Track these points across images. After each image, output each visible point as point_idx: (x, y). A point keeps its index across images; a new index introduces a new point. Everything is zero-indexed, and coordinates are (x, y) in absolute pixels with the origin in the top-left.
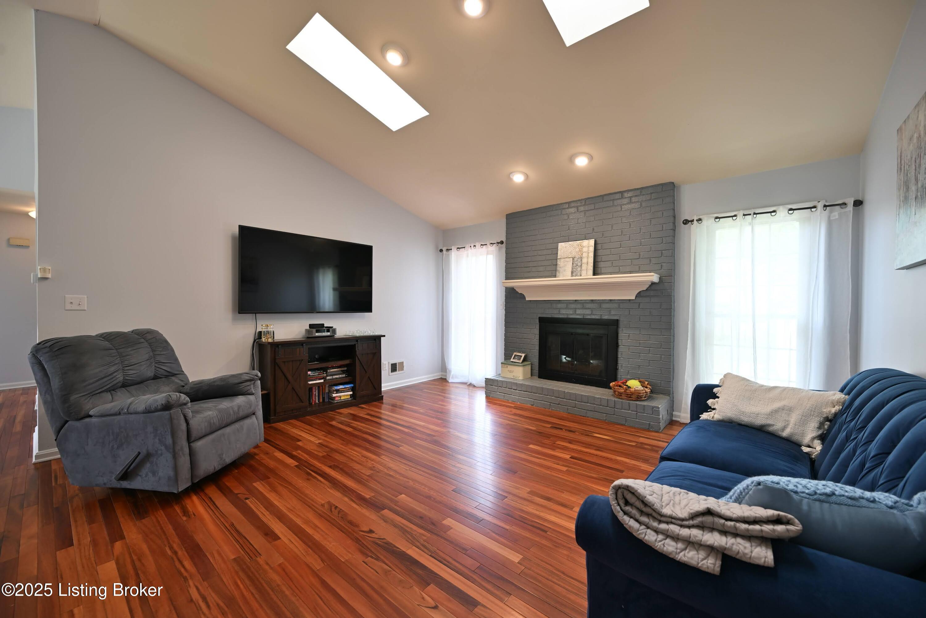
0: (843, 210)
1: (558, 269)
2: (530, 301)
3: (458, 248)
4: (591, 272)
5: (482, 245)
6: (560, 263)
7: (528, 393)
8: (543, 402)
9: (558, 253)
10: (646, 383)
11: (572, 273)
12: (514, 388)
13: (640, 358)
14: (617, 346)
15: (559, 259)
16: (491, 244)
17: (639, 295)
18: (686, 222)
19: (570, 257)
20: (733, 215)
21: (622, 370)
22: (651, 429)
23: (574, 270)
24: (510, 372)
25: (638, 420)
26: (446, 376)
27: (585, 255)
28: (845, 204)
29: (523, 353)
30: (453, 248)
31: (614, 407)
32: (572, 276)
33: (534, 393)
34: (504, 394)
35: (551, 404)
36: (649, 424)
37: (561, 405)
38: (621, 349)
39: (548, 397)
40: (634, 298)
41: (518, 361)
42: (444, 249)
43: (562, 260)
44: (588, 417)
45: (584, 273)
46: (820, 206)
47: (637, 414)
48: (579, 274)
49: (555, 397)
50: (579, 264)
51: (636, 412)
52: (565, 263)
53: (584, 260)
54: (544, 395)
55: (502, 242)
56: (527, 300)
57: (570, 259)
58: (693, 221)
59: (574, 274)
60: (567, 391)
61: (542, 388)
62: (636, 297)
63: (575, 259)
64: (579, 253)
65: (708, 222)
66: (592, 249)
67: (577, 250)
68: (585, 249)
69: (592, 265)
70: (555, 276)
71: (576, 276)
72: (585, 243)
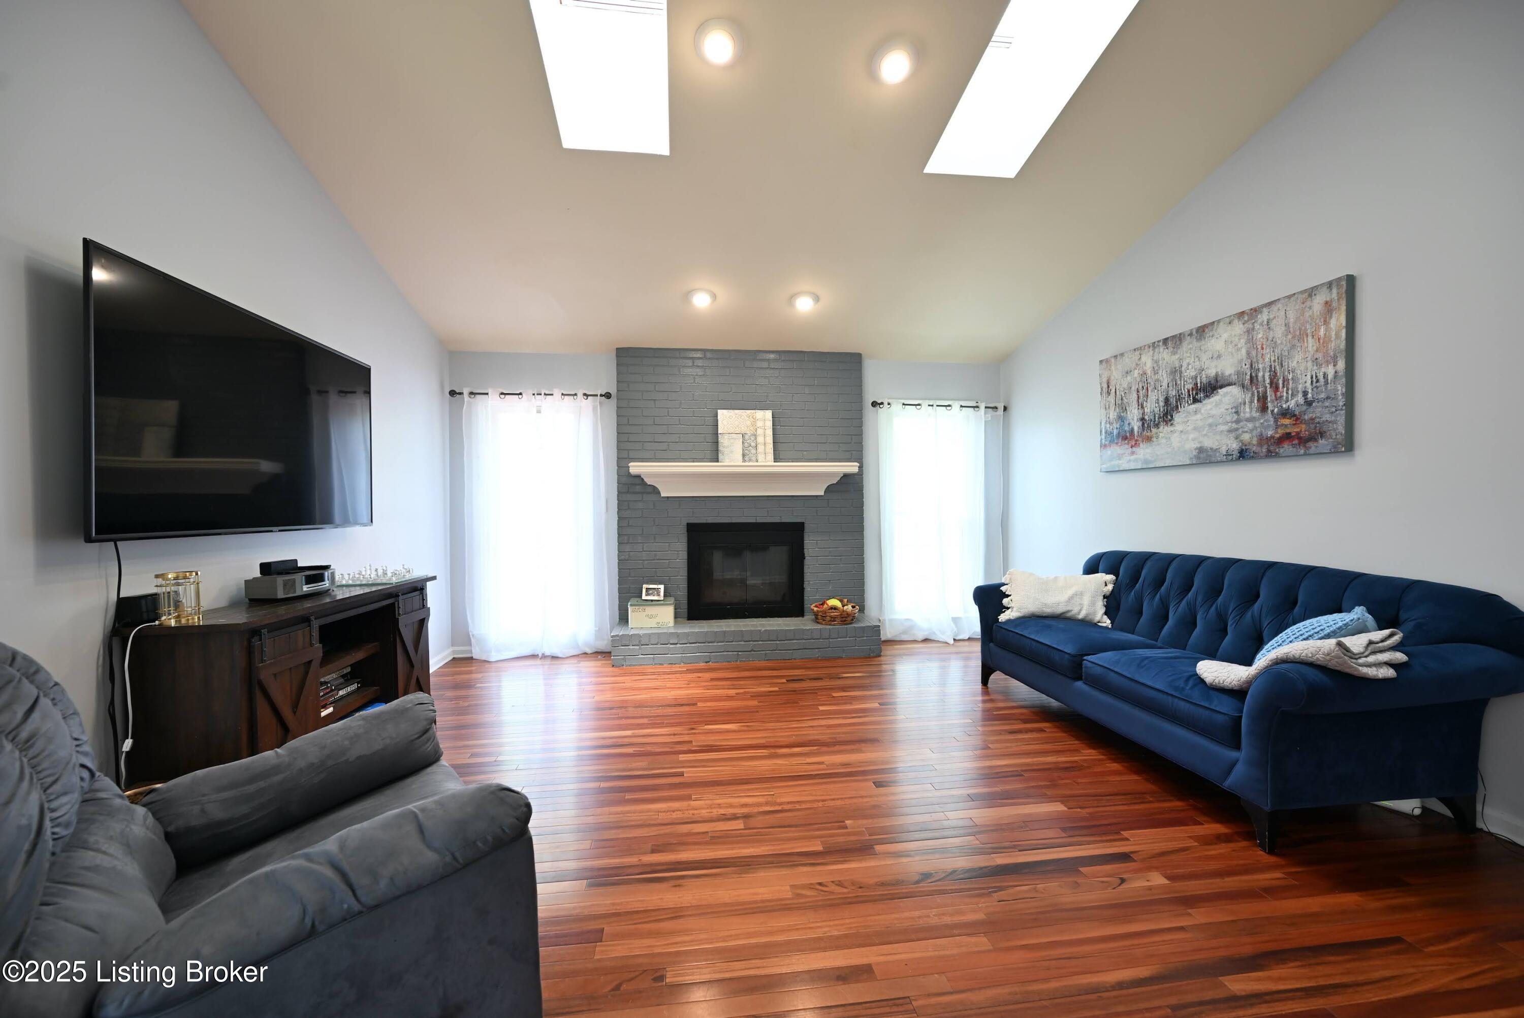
0: (995, 413)
1: (721, 448)
2: (668, 497)
3: (502, 394)
4: (771, 456)
5: (562, 394)
6: (723, 441)
7: (699, 644)
8: (725, 653)
9: (719, 424)
10: (846, 600)
11: (744, 455)
12: (671, 642)
13: (831, 571)
14: (803, 557)
15: (721, 434)
16: (585, 394)
17: (829, 489)
18: (874, 404)
19: (737, 432)
20: (916, 403)
21: (809, 589)
22: (872, 655)
23: (746, 451)
24: (651, 617)
25: (857, 647)
26: (471, 652)
27: (760, 431)
28: (996, 408)
29: (660, 583)
30: (490, 391)
31: (828, 637)
32: (744, 461)
33: (709, 643)
34: (652, 656)
35: (740, 653)
36: (870, 649)
37: (755, 651)
38: (808, 561)
39: (733, 643)
40: (822, 493)
41: (656, 598)
42: (466, 392)
43: (726, 437)
44: (795, 659)
45: (761, 457)
46: (982, 406)
47: (856, 639)
48: (754, 458)
49: (745, 641)
50: (753, 444)
51: (855, 637)
52: (732, 441)
53: (760, 439)
54: (727, 642)
55: (608, 396)
56: (662, 496)
57: (738, 435)
58: (882, 403)
59: (747, 459)
60: (763, 629)
61: (725, 632)
62: (825, 492)
63: (747, 437)
64: (752, 428)
65: (896, 407)
66: (769, 424)
67: (749, 423)
68: (759, 424)
69: (772, 446)
70: (718, 461)
71: (750, 460)
72: (759, 414)
